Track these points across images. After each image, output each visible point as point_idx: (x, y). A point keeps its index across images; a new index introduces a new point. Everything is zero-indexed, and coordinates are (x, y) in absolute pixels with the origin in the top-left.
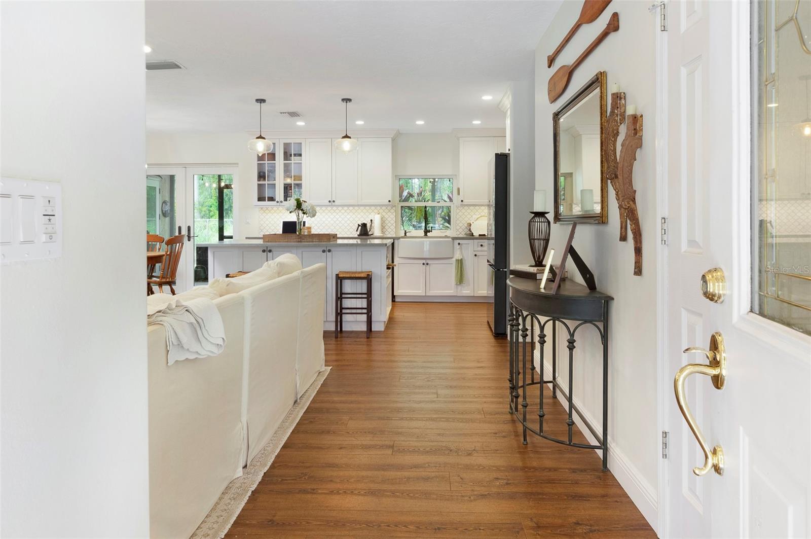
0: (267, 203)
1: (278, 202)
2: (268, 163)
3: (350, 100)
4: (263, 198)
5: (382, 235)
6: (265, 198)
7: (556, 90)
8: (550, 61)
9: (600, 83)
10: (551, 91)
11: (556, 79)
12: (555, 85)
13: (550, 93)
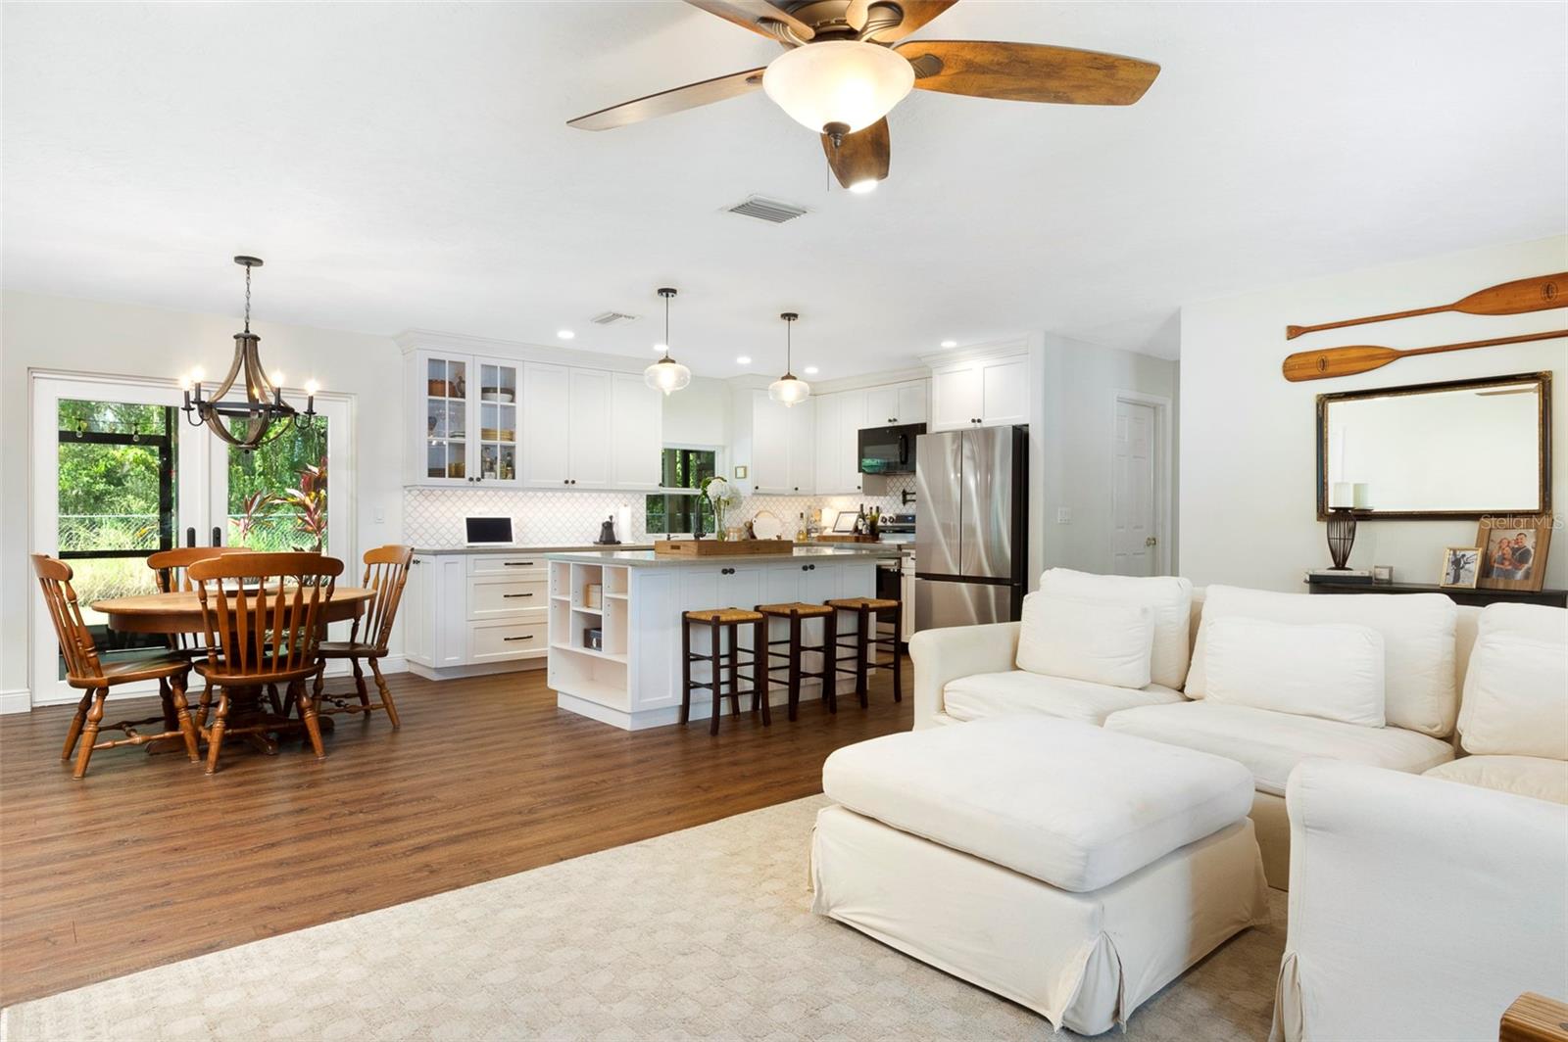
0: (446, 480)
1: (471, 479)
2: (450, 402)
3: (795, 316)
4: (440, 470)
5: (632, 542)
6: (444, 470)
7: (1330, 370)
8: (1295, 332)
9: (1543, 381)
10: (1302, 367)
11: (1331, 357)
12: (1324, 364)
13: (1296, 369)
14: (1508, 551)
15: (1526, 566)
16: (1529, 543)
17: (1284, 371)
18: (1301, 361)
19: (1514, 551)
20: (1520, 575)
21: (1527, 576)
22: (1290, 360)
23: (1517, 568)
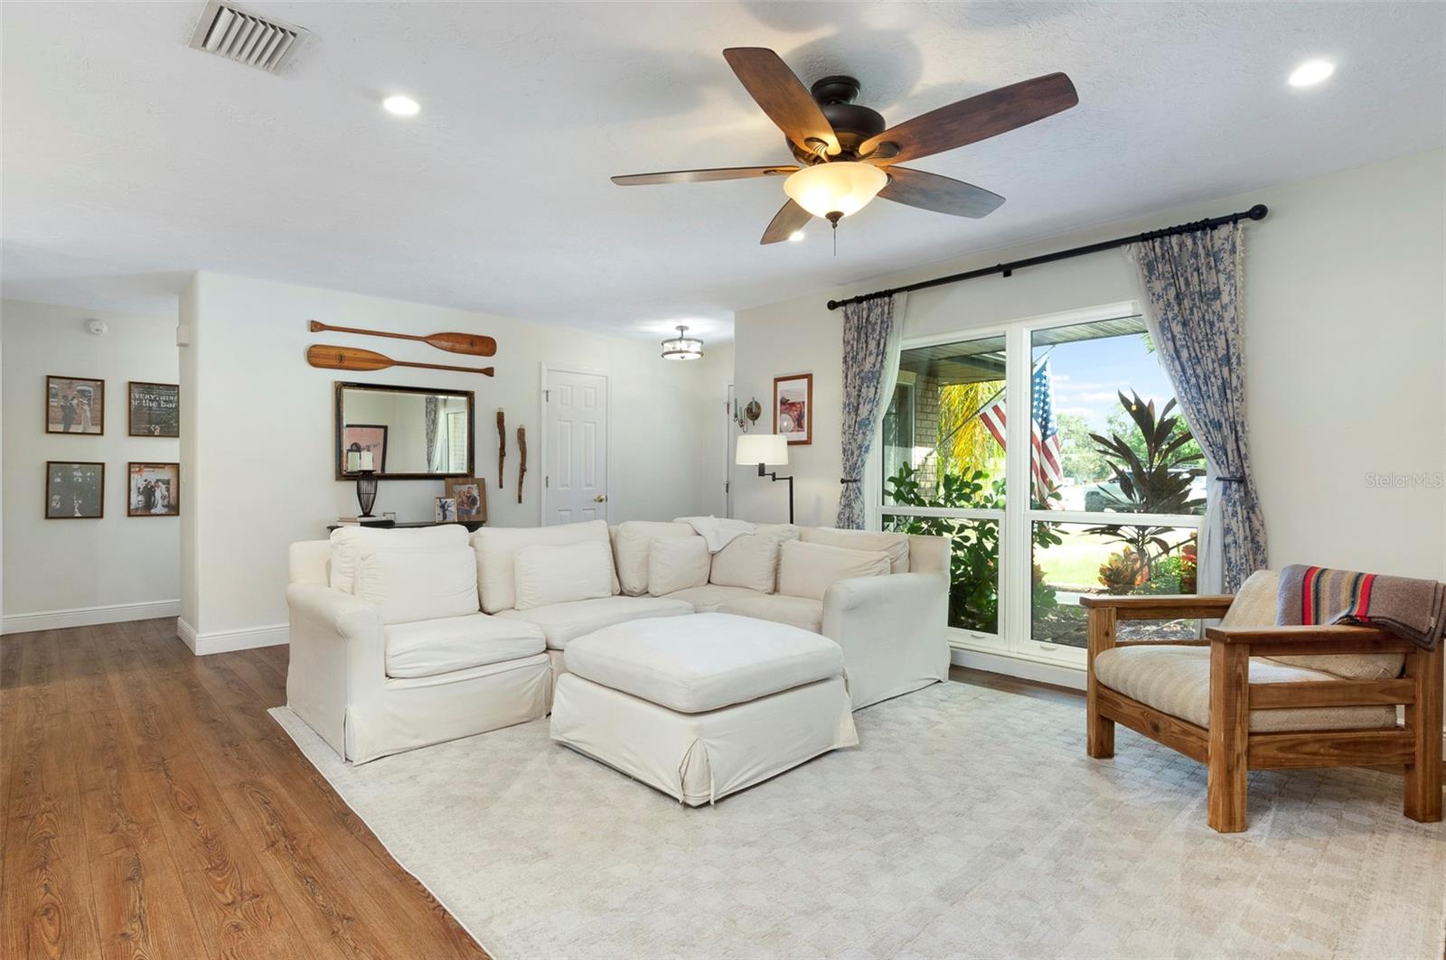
7: (346, 363)
8: (316, 327)
9: (469, 395)
10: (325, 357)
11: (347, 354)
12: (341, 358)
13: (317, 357)
14: (464, 498)
15: (476, 507)
16: (475, 493)
17: (308, 357)
18: (324, 352)
19: (468, 498)
20: (474, 512)
21: (478, 512)
22: (313, 349)
23: (472, 508)
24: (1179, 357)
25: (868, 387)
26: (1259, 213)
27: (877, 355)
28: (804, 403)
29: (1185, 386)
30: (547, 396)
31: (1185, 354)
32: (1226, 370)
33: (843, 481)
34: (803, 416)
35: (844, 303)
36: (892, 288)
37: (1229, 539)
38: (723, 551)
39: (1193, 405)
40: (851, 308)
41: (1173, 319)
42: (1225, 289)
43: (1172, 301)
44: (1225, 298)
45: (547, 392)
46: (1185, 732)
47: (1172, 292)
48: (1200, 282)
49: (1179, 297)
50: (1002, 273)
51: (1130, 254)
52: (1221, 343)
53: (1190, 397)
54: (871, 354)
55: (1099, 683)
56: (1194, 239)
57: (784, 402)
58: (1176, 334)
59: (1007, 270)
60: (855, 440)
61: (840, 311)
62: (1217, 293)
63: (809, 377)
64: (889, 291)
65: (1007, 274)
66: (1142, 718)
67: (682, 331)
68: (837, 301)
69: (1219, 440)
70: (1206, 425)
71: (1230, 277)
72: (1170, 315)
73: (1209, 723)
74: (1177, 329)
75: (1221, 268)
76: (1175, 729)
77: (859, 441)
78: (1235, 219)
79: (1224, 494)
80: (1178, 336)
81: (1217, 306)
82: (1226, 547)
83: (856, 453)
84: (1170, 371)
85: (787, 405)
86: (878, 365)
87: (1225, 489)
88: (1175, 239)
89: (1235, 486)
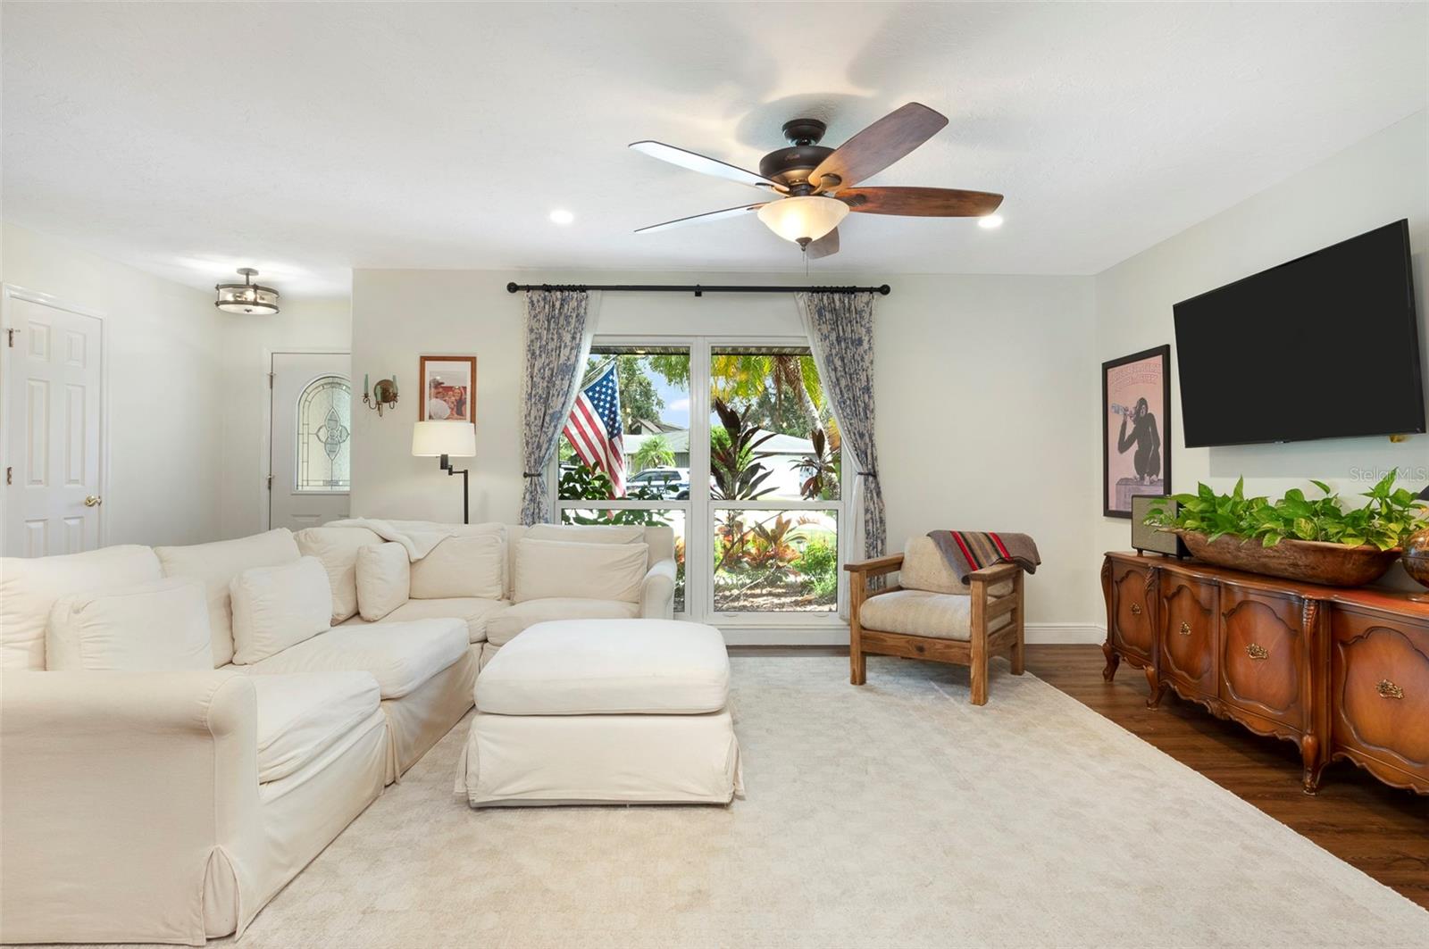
24: (839, 384)
25: (562, 379)
26: (885, 290)
27: (571, 349)
28: (465, 388)
29: (843, 406)
30: (10, 338)
31: (843, 383)
32: (866, 396)
33: (526, 475)
34: (465, 403)
35: (528, 288)
36: (587, 284)
37: (869, 516)
38: (427, 558)
39: (847, 420)
40: (536, 295)
41: (836, 355)
42: (866, 339)
43: (835, 342)
44: (866, 345)
45: (11, 332)
46: (948, 647)
47: (833, 336)
48: (852, 331)
49: (839, 340)
50: (693, 293)
51: (802, 299)
52: (864, 378)
53: (845, 414)
54: (565, 346)
55: (863, 628)
56: (849, 299)
57: (438, 385)
58: (837, 366)
59: (699, 290)
60: (545, 433)
61: (522, 296)
62: (860, 342)
63: (473, 360)
64: (584, 286)
65: (698, 294)
66: (907, 645)
67: (248, 275)
68: (518, 284)
69: (863, 448)
70: (855, 434)
71: (869, 331)
72: (834, 352)
73: (971, 636)
74: (838, 363)
75: (863, 323)
76: (938, 646)
77: (550, 434)
78: (871, 290)
79: (865, 485)
80: (839, 368)
81: (861, 350)
82: (866, 522)
83: (545, 446)
84: (831, 394)
85: (441, 389)
86: (573, 359)
87: (866, 480)
88: (837, 296)
89: (871, 479)
